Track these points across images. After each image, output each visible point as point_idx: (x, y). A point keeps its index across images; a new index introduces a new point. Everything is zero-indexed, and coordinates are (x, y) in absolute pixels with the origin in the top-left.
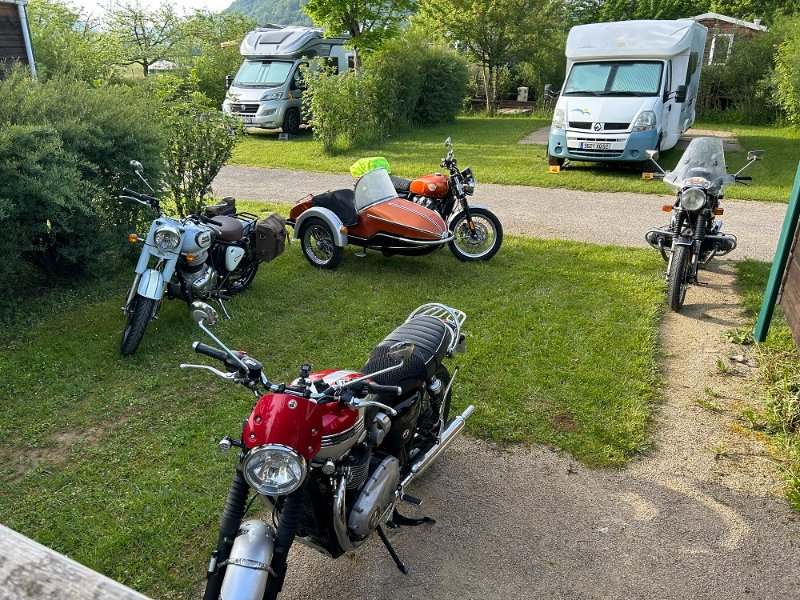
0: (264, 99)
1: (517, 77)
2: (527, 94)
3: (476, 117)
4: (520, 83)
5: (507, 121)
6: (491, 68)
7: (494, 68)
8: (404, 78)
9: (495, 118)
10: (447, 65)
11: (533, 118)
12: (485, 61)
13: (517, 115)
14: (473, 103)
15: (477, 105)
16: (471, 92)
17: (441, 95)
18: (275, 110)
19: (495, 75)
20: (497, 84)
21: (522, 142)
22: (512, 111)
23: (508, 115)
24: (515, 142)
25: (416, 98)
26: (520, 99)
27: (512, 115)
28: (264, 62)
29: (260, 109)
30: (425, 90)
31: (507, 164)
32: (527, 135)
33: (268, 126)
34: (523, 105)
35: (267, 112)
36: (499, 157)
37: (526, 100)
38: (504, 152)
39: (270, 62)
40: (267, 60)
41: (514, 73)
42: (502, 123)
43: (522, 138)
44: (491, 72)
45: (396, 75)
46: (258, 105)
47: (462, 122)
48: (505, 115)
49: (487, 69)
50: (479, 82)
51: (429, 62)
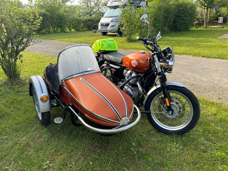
0: (112, 21)
1: (219, 14)
2: (222, 20)
3: (199, 29)
4: (220, 16)
5: (212, 30)
6: (207, 9)
7: (209, 9)
8: (167, 11)
9: (207, 29)
10: (187, 6)
11: (225, 29)
12: (205, 6)
13: (218, 28)
14: (198, 24)
15: (200, 24)
16: (198, 20)
17: (183, 19)
18: (115, 25)
19: (209, 13)
20: (209, 16)
21: (220, 38)
22: (216, 27)
23: (213, 28)
24: (216, 37)
25: (172, 20)
26: (219, 22)
27: (216, 28)
28: (115, 8)
29: (110, 25)
30: (177, 16)
31: (211, 47)
32: (222, 34)
33: (112, 31)
34: (221, 24)
35: (112, 26)
36: (207, 44)
37: (222, 22)
38: (210, 42)
39: (116, 8)
40: (115, 7)
41: (217, 12)
42: (210, 31)
43: (220, 36)
44: (207, 11)
45: (163, 10)
46: (109, 24)
47: (192, 30)
48: (212, 28)
49: (206, 10)
50: (202, 15)
51: (180, 5)
